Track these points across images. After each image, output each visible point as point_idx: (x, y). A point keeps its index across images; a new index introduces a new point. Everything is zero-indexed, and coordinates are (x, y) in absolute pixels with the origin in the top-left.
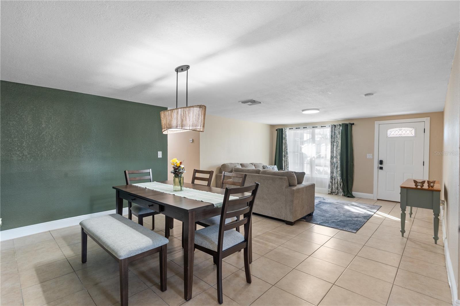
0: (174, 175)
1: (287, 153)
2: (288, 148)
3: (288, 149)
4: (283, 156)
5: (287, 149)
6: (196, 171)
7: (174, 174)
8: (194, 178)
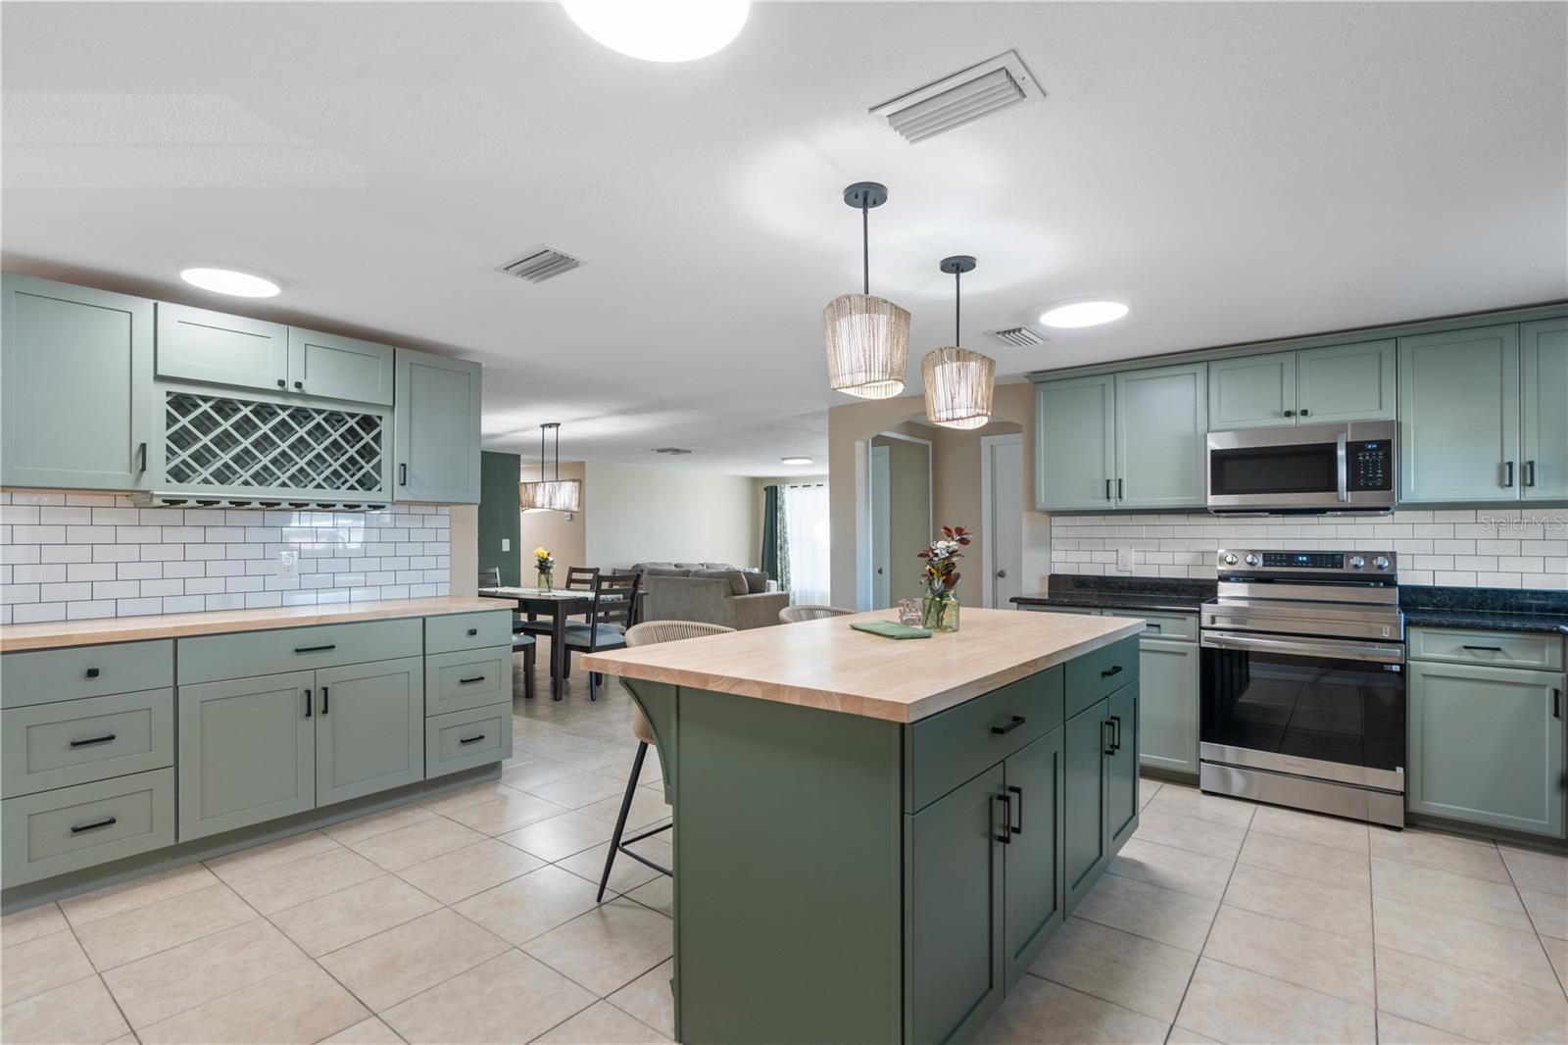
0: (538, 571)
1: (785, 541)
2: (788, 530)
3: (788, 532)
4: (778, 548)
5: (785, 533)
6: (573, 570)
7: (540, 568)
8: (570, 581)
